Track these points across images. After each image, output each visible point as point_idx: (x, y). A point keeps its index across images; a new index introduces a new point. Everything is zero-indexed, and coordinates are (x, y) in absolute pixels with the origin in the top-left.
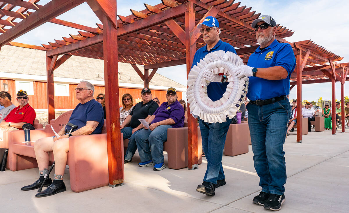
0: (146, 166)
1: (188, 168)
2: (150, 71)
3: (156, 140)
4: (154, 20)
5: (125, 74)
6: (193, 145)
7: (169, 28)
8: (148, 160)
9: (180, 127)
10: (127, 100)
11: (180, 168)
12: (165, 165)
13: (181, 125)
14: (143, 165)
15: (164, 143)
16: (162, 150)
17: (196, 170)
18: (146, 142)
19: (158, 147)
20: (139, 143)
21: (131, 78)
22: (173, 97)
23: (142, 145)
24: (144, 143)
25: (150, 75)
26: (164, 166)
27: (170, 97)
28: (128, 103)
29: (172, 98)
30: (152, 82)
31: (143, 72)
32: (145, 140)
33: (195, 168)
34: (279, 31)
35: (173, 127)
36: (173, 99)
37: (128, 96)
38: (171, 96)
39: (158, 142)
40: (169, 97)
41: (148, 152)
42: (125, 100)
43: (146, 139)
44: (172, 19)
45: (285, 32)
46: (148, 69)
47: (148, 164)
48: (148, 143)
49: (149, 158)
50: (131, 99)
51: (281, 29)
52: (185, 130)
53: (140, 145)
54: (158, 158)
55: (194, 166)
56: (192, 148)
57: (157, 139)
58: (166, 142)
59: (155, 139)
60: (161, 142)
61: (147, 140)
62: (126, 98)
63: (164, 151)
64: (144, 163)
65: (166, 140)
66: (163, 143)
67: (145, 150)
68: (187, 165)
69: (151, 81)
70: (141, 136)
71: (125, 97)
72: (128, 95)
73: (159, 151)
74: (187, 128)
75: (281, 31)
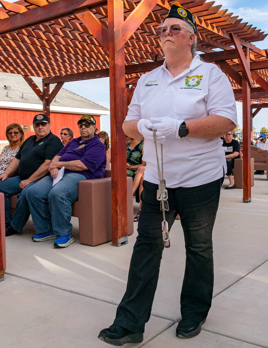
0: (44, 240)
1: (111, 243)
2: (52, 87)
3: (61, 200)
4: (58, 9)
5: (15, 88)
6: (119, 207)
7: (82, 23)
8: (47, 231)
9: (99, 177)
10: (13, 135)
11: (99, 243)
12: (74, 238)
13: (101, 174)
14: (40, 239)
15: (73, 205)
16: (69, 215)
17: (124, 246)
18: (45, 203)
19: (63, 212)
20: (32, 204)
21: (24, 94)
22: (88, 129)
23: (38, 207)
24: (41, 204)
25: (52, 93)
26: (71, 240)
27: (83, 129)
28: (15, 139)
29: (85, 130)
30: (55, 101)
31: (41, 88)
32: (43, 199)
33: (123, 243)
34: (246, 32)
35: (88, 179)
36: (88, 132)
37: (15, 127)
38: (84, 127)
39: (64, 204)
40: (81, 129)
41: (48, 219)
42: (11, 133)
43: (45, 198)
44: (86, 8)
45: (254, 34)
46: (49, 84)
47: (47, 237)
48: (48, 203)
49: (49, 228)
50: (22, 132)
51: (250, 29)
52: (107, 183)
53: (34, 207)
54: (62, 228)
55: (121, 240)
56: (118, 211)
57: (63, 199)
58: (77, 202)
59: (59, 199)
60: (68, 204)
61: (46, 200)
62: (13, 131)
63: (72, 216)
64: (41, 235)
65: (77, 200)
66: (71, 204)
67: (44, 215)
68: (110, 238)
69: (54, 99)
70: (36, 194)
71: (11, 129)
72: (16, 125)
73: (64, 218)
74: (110, 179)
75: (248, 32)
